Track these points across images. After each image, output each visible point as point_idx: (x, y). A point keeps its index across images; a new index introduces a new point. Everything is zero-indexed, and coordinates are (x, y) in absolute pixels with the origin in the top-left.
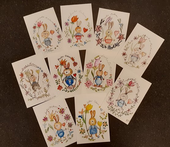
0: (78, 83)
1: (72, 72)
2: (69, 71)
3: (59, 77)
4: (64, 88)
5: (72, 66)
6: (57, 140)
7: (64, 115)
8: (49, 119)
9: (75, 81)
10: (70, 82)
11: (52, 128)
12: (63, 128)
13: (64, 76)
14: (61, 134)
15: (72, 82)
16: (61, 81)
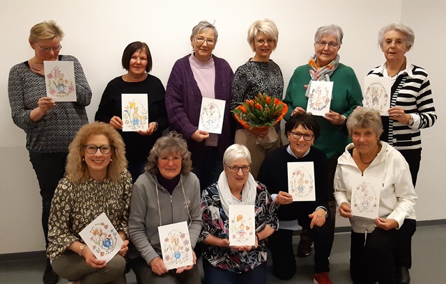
0: (114, 241)
1: (106, 235)
2: (103, 236)
3: (98, 246)
4: (105, 252)
5: (104, 231)
6: (173, 260)
7: (184, 240)
8: (170, 241)
9: (111, 241)
10: (108, 244)
11: (171, 249)
12: (180, 251)
13: (101, 243)
14: (178, 256)
15: (110, 243)
16: (101, 248)
